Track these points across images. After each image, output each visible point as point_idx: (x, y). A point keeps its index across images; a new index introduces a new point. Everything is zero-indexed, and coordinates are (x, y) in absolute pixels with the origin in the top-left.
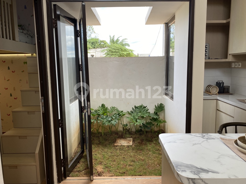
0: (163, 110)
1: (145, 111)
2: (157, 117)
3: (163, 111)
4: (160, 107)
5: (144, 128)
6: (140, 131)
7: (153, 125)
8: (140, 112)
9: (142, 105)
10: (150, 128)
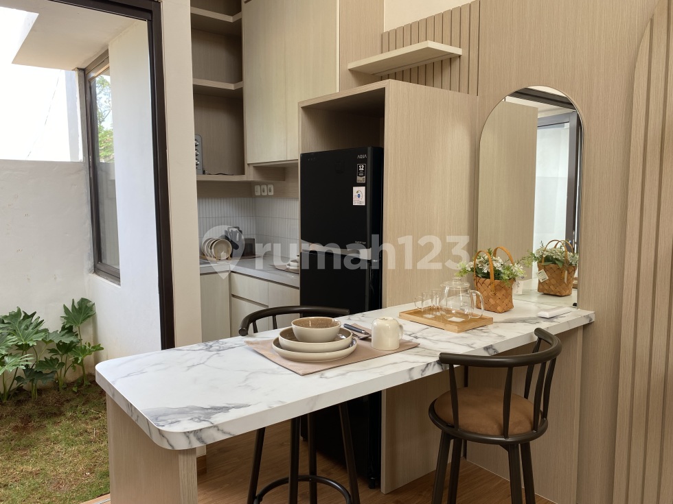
0: (89, 317)
1: (31, 328)
2: (72, 339)
3: (91, 318)
4: (80, 308)
5: (32, 381)
6: (15, 393)
7: (62, 364)
8: (14, 332)
9: (19, 310)
10: (52, 377)
